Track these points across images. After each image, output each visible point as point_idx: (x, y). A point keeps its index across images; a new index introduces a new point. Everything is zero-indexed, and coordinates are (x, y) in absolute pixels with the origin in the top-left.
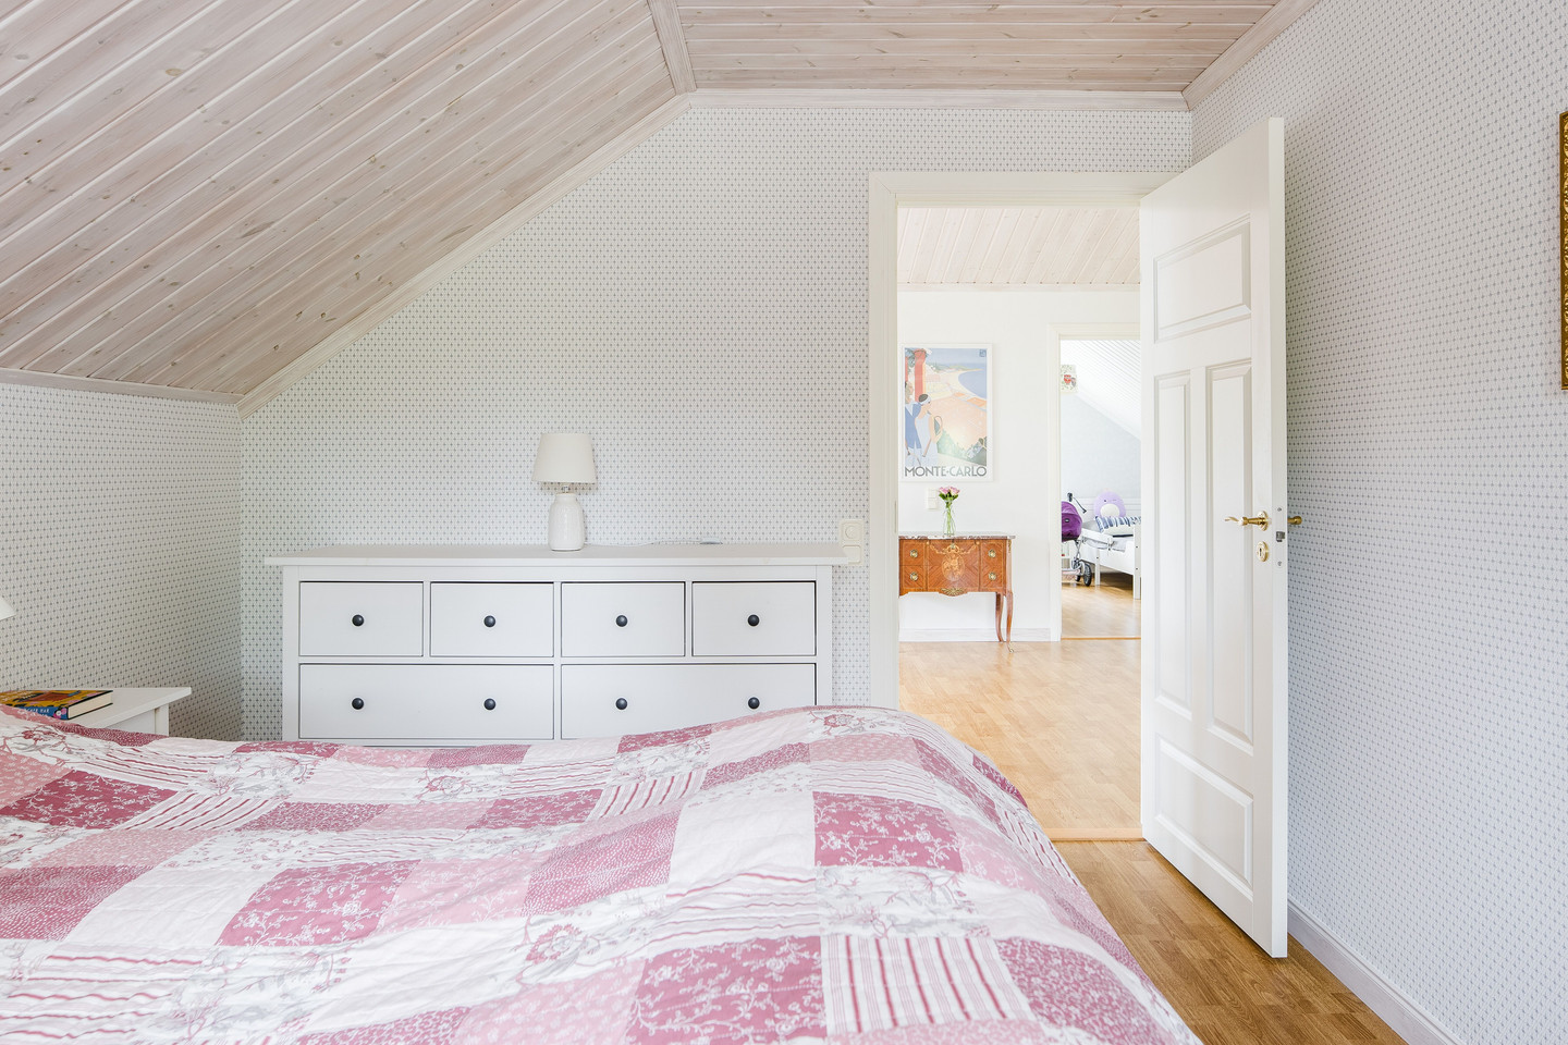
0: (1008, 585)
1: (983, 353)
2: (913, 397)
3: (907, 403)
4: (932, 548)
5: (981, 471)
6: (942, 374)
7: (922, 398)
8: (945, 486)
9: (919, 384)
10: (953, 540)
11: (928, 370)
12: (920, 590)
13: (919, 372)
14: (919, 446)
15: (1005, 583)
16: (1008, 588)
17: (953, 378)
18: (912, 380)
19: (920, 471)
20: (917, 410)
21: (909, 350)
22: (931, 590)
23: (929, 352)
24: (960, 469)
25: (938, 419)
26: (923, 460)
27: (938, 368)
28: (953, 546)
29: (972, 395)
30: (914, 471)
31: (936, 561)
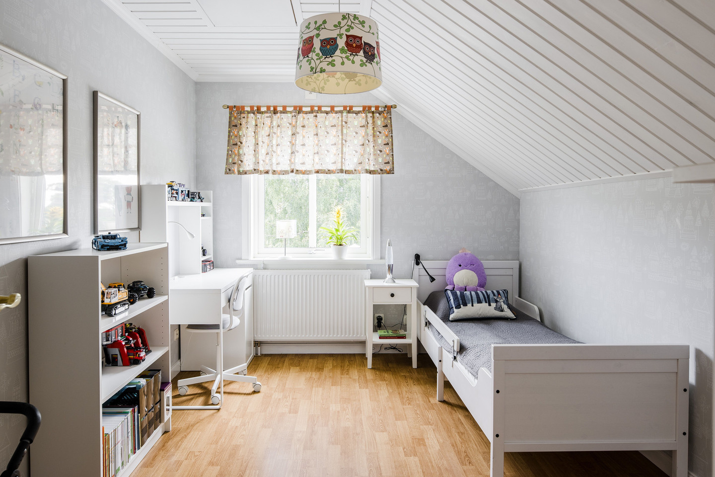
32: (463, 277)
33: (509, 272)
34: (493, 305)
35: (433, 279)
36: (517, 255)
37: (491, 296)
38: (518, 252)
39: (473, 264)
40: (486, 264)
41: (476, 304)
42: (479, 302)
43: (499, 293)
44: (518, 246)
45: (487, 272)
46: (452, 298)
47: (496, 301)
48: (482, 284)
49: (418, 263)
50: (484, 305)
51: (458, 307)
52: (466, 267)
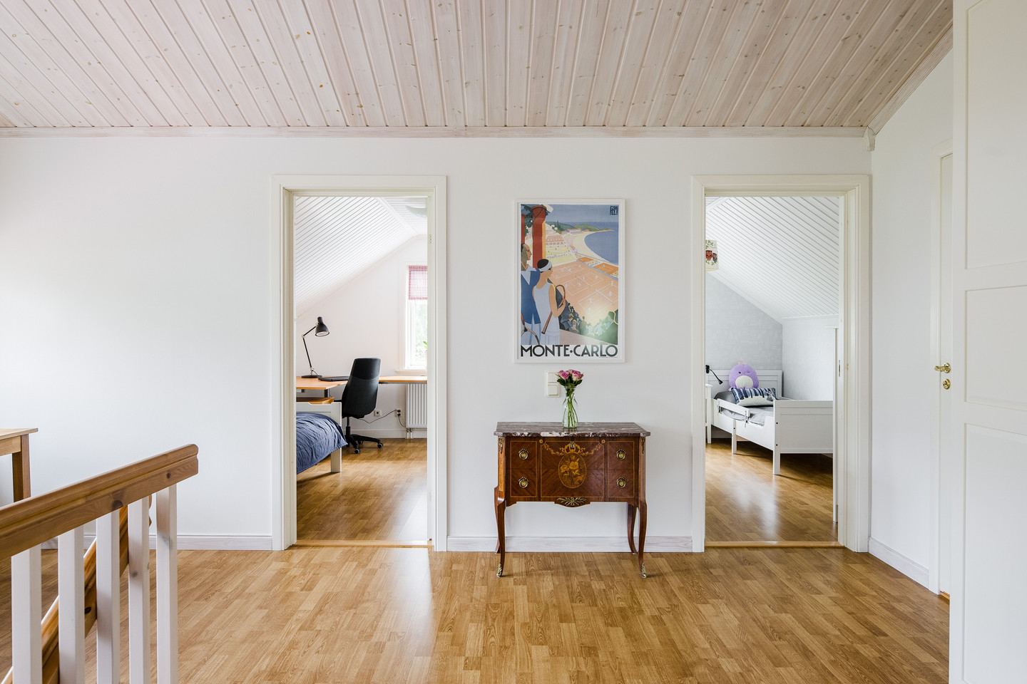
0: (641, 494)
1: (614, 210)
2: (530, 262)
3: (523, 269)
4: (547, 447)
5: (612, 351)
6: (565, 235)
7: (542, 263)
8: (566, 369)
9: (538, 247)
10: (573, 438)
11: (548, 230)
12: (531, 500)
13: (538, 234)
14: (538, 321)
15: (637, 491)
16: (641, 498)
17: (578, 239)
18: (529, 242)
19: (539, 351)
20: (535, 277)
21: (526, 207)
22: (545, 500)
23: (550, 209)
24: (586, 348)
25: (560, 289)
26: (542, 337)
27: (561, 228)
28: (572, 445)
29: (601, 260)
30: (531, 350)
31: (552, 463)
32: (743, 381)
33: (775, 378)
34: (766, 397)
35: (721, 382)
36: (780, 366)
37: (764, 391)
38: (781, 364)
39: (749, 372)
40: (758, 373)
41: (754, 396)
42: (756, 395)
43: (769, 390)
44: (781, 359)
45: (759, 378)
46: (737, 393)
47: (768, 395)
48: (756, 386)
49: (708, 372)
50: (760, 397)
51: (742, 398)
52: (744, 374)
